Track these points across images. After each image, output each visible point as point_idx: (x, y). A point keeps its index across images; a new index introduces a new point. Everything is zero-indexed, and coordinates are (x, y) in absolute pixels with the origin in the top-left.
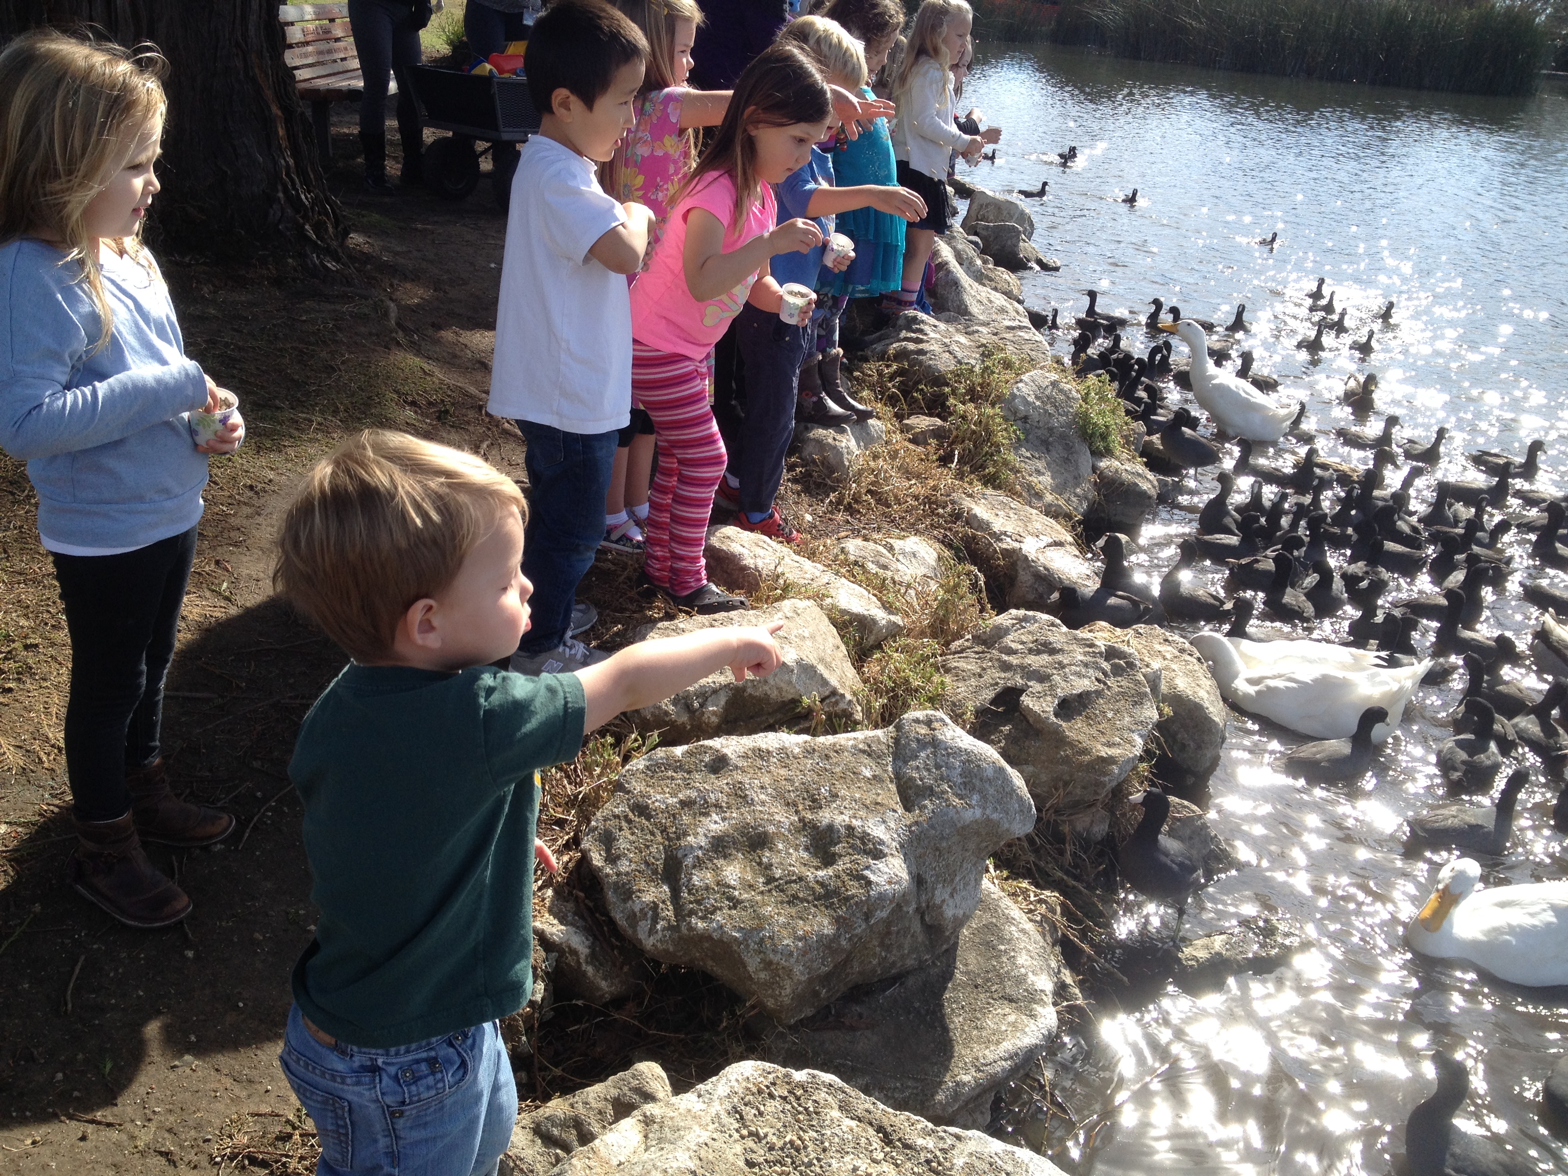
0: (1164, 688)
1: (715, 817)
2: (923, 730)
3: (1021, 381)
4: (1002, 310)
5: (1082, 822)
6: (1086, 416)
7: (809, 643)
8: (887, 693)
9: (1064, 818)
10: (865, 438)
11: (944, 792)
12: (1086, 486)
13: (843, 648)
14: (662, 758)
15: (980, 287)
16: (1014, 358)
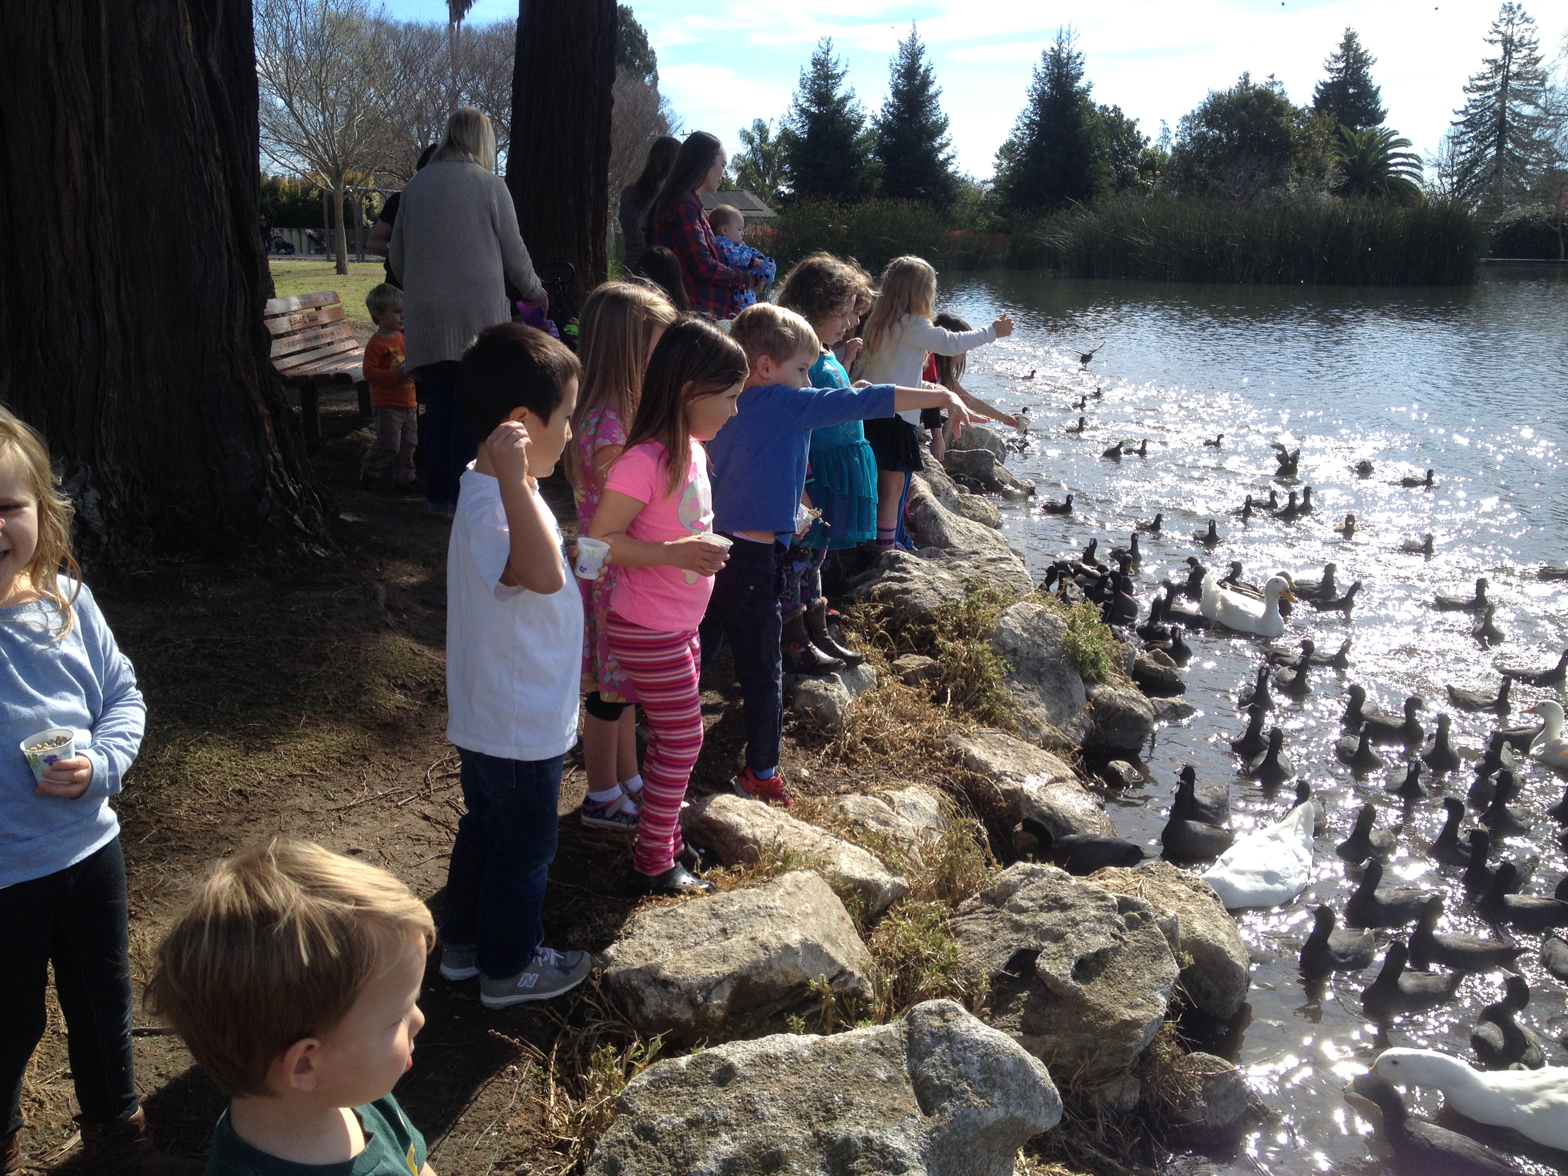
0: (1182, 933)
1: (725, 1137)
2: (937, 1022)
3: (1007, 614)
4: (982, 539)
5: (1112, 1090)
6: (1074, 646)
7: (813, 920)
8: (898, 964)
9: (1093, 1088)
10: (857, 684)
11: (964, 1092)
12: (1082, 715)
13: (849, 918)
14: (665, 1072)
15: (959, 518)
16: (997, 591)
